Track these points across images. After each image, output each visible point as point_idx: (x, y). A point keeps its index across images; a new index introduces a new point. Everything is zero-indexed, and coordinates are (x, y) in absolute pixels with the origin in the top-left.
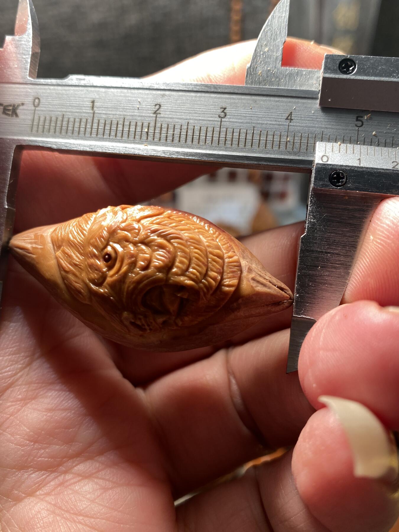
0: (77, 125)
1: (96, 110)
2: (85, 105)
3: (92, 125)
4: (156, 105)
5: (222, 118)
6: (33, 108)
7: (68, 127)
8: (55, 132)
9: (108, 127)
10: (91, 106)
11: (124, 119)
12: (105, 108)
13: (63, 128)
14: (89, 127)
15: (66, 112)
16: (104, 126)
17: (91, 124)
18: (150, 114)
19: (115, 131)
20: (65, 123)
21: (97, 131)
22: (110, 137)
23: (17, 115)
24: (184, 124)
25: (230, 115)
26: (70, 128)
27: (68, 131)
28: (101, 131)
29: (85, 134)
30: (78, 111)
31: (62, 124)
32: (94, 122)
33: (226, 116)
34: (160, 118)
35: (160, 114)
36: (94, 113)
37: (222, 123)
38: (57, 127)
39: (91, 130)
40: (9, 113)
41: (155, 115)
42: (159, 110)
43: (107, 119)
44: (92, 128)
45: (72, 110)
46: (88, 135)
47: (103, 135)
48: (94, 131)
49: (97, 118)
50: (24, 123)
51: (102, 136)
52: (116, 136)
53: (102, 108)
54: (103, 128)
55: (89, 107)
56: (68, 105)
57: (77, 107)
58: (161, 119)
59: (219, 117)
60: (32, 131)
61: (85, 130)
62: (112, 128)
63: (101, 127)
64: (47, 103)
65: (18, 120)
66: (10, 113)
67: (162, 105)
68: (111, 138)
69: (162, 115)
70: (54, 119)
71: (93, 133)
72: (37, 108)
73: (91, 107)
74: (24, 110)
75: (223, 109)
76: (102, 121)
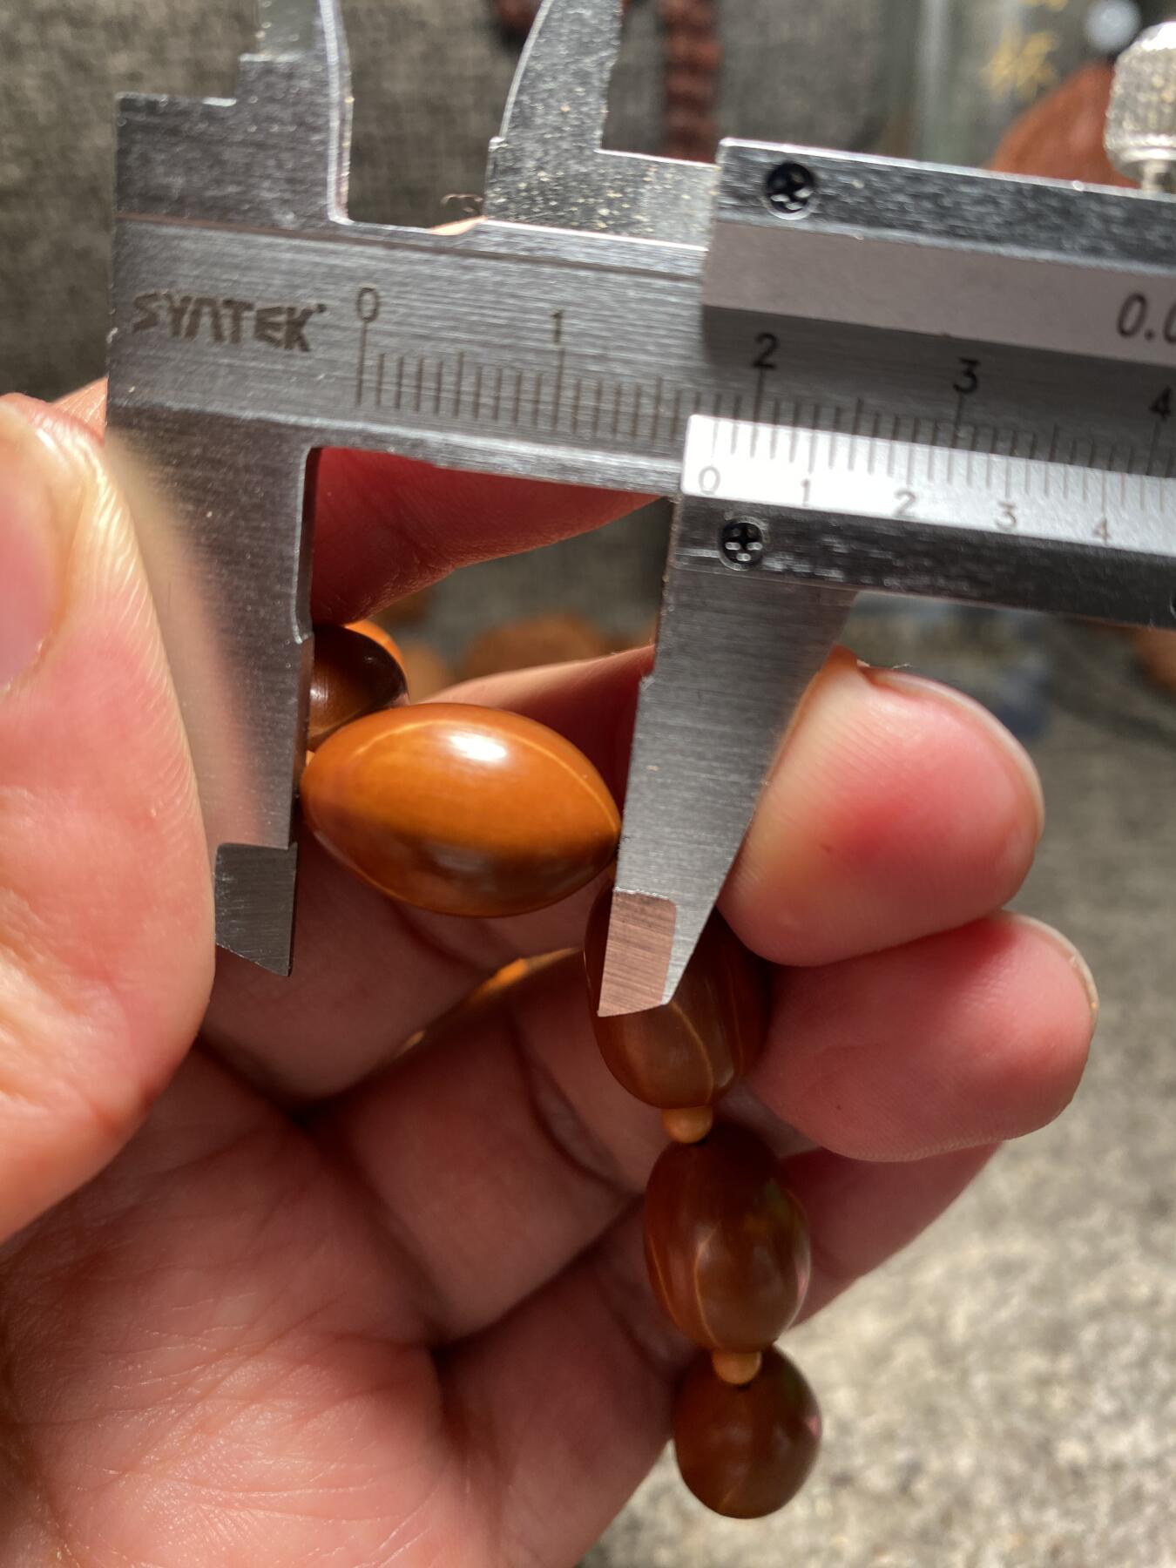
1: (567, 344)
2: (530, 325)
3: (558, 395)
4: (761, 338)
5: (964, 391)
6: (359, 324)
7: (477, 395)
8: (436, 411)
9: (608, 405)
10: (554, 328)
11: (660, 378)
12: (597, 337)
13: (461, 397)
14: (548, 399)
15: (470, 342)
17: (553, 390)
19: (632, 417)
20: (468, 385)
21: (575, 414)
22: (614, 433)
24: (846, 405)
25: (987, 385)
26: (487, 400)
27: (480, 410)
28: (585, 417)
29: (534, 422)
30: (507, 341)
31: (459, 385)
32: (563, 384)
33: (975, 385)
35: (774, 366)
36: (562, 354)
37: (963, 408)
38: (442, 394)
39: (556, 411)
40: (273, 333)
41: (757, 372)
42: (769, 355)
43: (600, 376)
44: (557, 405)
45: (488, 337)
46: (544, 426)
47: (594, 429)
48: (565, 413)
49: (571, 372)
50: (331, 373)
51: (588, 432)
52: (634, 434)
54: (593, 404)
55: (545, 331)
56: (475, 318)
57: (504, 330)
59: (956, 387)
60: (359, 404)
61: (536, 408)
62: (621, 409)
63: (588, 402)
64: (406, 310)
65: (308, 363)
66: (279, 335)
67: (780, 340)
68: (620, 436)
70: (430, 365)
71: (559, 421)
72: (369, 326)
73: (550, 331)
74: (325, 326)
75: (967, 365)
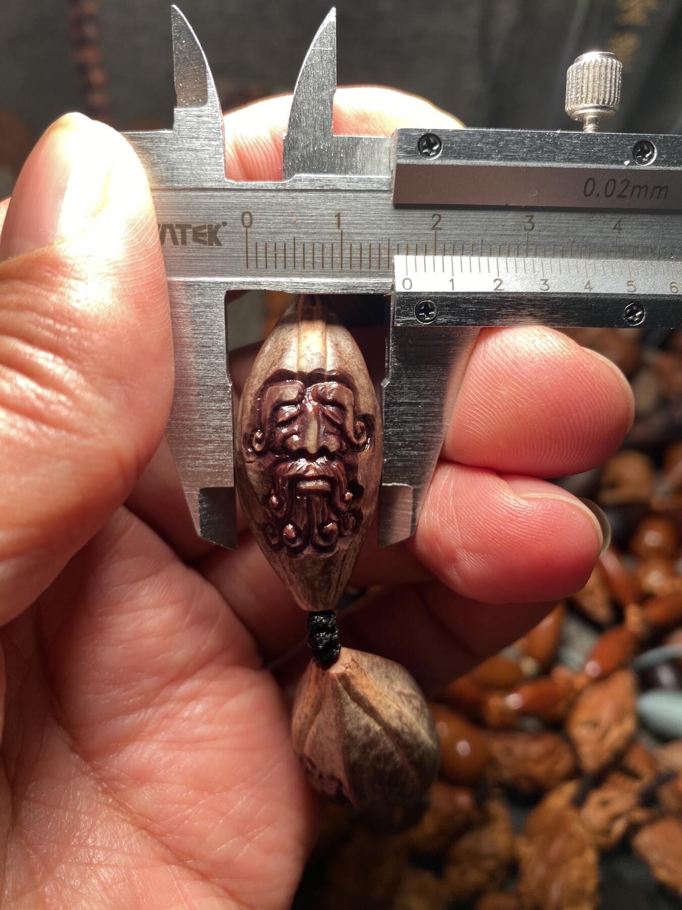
0: (318, 254)
1: (344, 229)
3: (342, 254)
4: (433, 217)
5: (529, 230)
6: (245, 229)
7: (304, 258)
8: (285, 267)
9: (366, 255)
10: (337, 222)
11: (389, 240)
12: (357, 224)
13: (296, 259)
14: (337, 256)
15: (298, 233)
16: (359, 252)
17: (339, 251)
18: (427, 229)
19: (378, 259)
20: (299, 253)
21: (351, 261)
22: (370, 268)
23: (219, 243)
24: (476, 242)
25: (539, 226)
26: (309, 259)
27: (306, 265)
28: (356, 262)
29: (332, 267)
30: (315, 231)
31: (294, 254)
32: (343, 248)
33: (533, 227)
34: (442, 234)
35: (440, 229)
36: (342, 234)
37: (530, 239)
38: (287, 259)
39: (342, 261)
40: (202, 238)
41: (434, 232)
42: (438, 224)
43: (361, 242)
44: (342, 258)
45: (306, 230)
46: (337, 269)
47: (361, 267)
48: (346, 260)
49: (346, 241)
50: (233, 255)
51: (358, 269)
52: (379, 267)
53: (354, 225)
54: (359, 256)
55: (333, 223)
56: (300, 221)
57: (313, 225)
58: (442, 237)
59: (526, 230)
60: (247, 266)
61: (332, 260)
62: (372, 256)
63: (356, 255)
64: (265, 221)
65: (221, 251)
66: (207, 239)
67: (442, 216)
68: (373, 270)
69: (444, 232)
70: (280, 245)
71: (344, 265)
72: (249, 230)
73: (335, 224)
74: (227, 233)
75: (530, 218)
76: (356, 246)
